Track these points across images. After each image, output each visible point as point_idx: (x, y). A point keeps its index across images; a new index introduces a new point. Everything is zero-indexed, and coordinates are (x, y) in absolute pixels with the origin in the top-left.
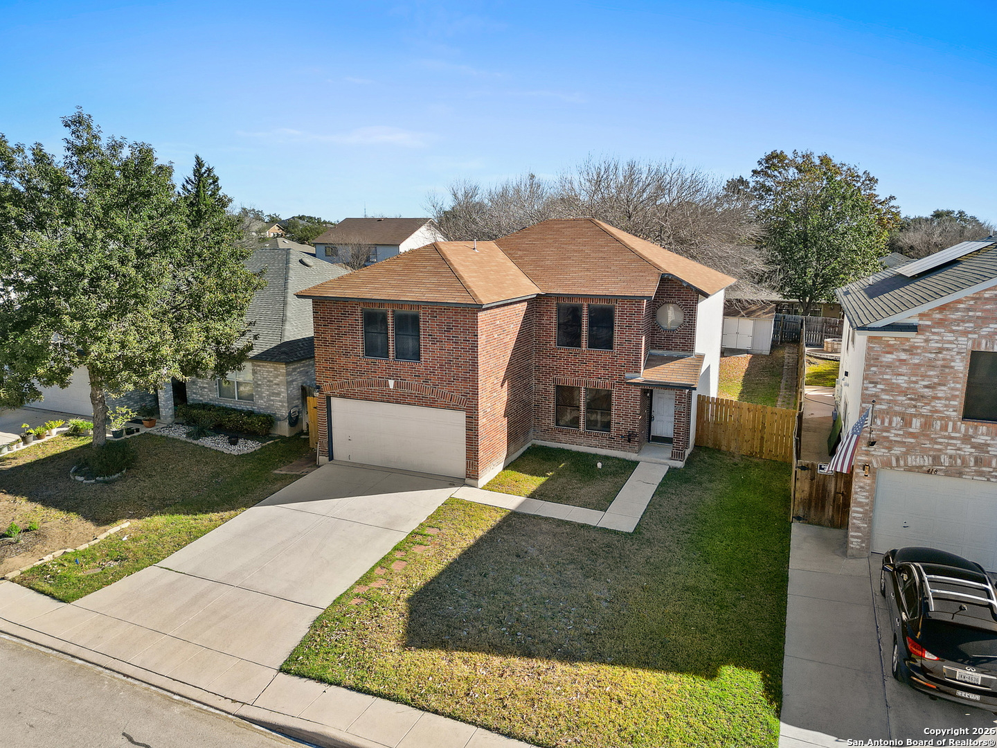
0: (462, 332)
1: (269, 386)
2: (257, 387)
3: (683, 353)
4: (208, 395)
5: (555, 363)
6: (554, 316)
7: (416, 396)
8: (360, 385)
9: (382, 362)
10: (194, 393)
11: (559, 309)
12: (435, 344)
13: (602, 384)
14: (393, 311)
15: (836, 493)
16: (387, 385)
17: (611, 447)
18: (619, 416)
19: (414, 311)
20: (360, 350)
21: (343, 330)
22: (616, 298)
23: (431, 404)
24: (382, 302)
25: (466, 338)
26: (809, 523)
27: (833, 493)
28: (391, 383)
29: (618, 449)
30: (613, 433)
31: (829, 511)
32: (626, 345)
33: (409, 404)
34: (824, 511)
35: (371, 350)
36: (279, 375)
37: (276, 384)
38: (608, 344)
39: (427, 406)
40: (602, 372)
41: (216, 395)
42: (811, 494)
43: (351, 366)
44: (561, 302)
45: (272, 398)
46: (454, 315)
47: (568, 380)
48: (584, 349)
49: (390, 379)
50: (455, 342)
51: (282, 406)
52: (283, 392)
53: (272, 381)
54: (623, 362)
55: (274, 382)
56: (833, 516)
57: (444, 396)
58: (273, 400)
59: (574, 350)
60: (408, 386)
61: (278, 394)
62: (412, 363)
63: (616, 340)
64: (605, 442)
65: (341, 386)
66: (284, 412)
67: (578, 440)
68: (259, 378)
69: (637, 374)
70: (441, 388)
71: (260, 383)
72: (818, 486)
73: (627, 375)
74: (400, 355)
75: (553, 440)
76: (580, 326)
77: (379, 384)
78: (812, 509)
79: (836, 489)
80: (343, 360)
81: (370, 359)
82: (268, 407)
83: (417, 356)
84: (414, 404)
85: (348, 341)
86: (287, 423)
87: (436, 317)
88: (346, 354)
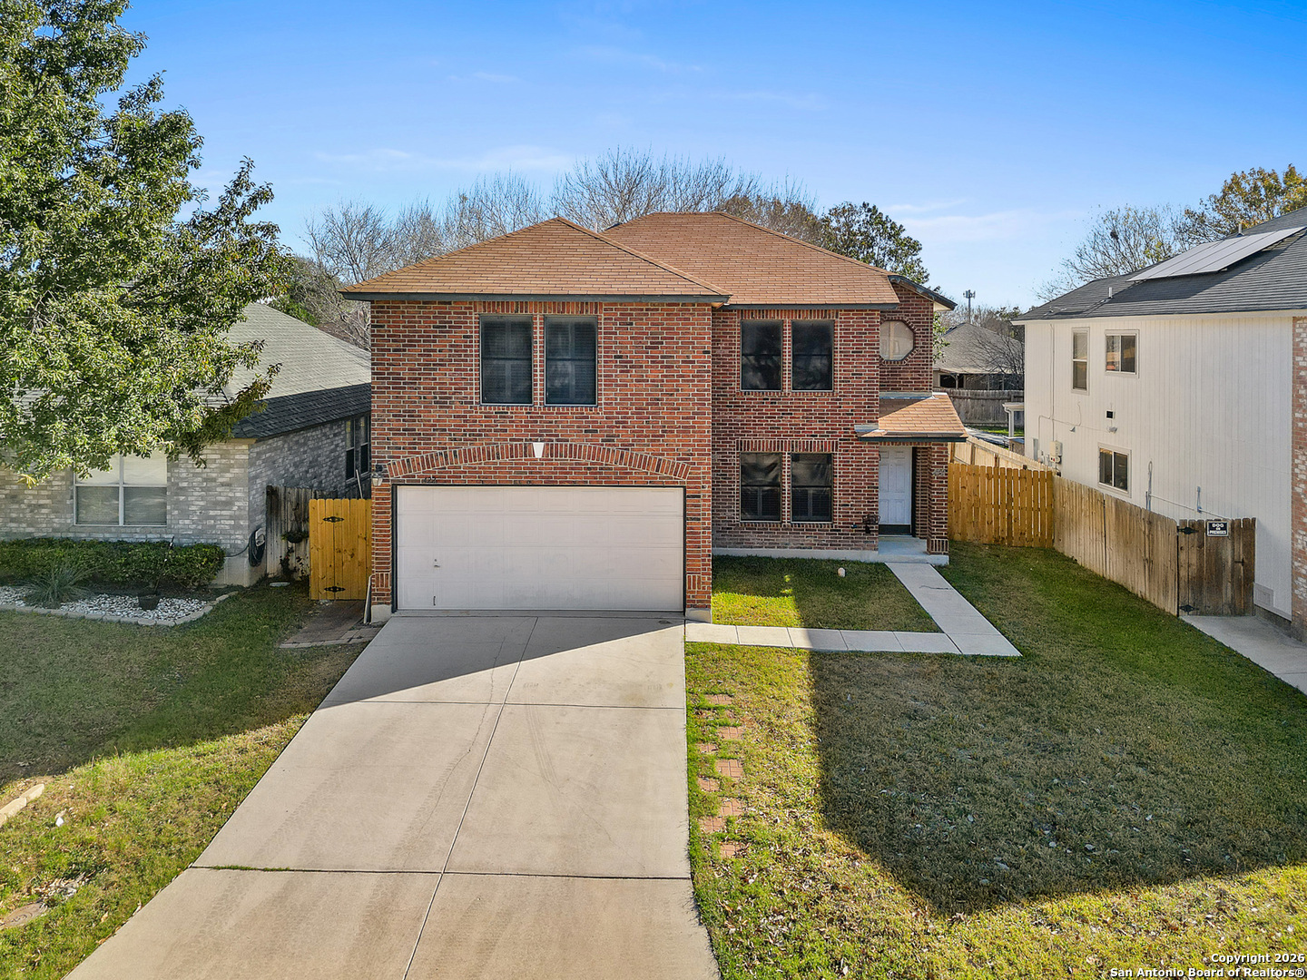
0: (681, 348)
1: (207, 490)
2: (177, 495)
3: (916, 394)
4: (50, 522)
5: (740, 417)
6: (737, 341)
7: (589, 469)
8: (469, 456)
9: (521, 411)
10: (13, 520)
11: (745, 330)
12: (628, 371)
13: (818, 445)
14: (545, 318)
15: (1234, 562)
16: (528, 451)
17: (834, 546)
18: (846, 493)
19: (586, 316)
20: (474, 392)
21: (436, 356)
22: (838, 307)
23: (619, 480)
24: (523, 300)
25: (688, 357)
26: (1202, 614)
27: (1230, 564)
28: (539, 449)
29: (847, 547)
30: (838, 522)
31: (1228, 591)
32: (854, 381)
33: (573, 484)
34: (1221, 590)
35: (491, 392)
36: (231, 466)
37: (222, 485)
38: (825, 381)
39: (610, 484)
40: (817, 425)
41: (70, 520)
42: (1200, 569)
43: (451, 423)
44: (749, 319)
45: (212, 513)
46: (666, 319)
47: (762, 441)
48: (787, 391)
49: (536, 441)
50: (666, 367)
51: (236, 527)
52: (238, 499)
53: (214, 480)
54: (850, 407)
55: (220, 480)
56: (1233, 598)
57: (644, 462)
58: (214, 518)
59: (773, 393)
60: (573, 451)
61: (228, 504)
62: (584, 409)
63: (839, 373)
64: (826, 538)
65: (429, 462)
66: (241, 539)
67: (781, 540)
68: (184, 475)
69: (872, 425)
70: (639, 450)
71: (185, 484)
72: (1209, 555)
73: (857, 427)
74: (556, 396)
75: (739, 544)
76: (779, 353)
77: (512, 452)
78: (1205, 589)
79: (1233, 559)
80: (436, 413)
81: (493, 408)
82: (201, 533)
83: (590, 396)
84: (584, 484)
85: (447, 376)
86: (246, 560)
87: (631, 324)
88: (442, 403)
